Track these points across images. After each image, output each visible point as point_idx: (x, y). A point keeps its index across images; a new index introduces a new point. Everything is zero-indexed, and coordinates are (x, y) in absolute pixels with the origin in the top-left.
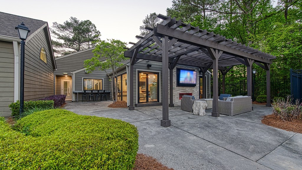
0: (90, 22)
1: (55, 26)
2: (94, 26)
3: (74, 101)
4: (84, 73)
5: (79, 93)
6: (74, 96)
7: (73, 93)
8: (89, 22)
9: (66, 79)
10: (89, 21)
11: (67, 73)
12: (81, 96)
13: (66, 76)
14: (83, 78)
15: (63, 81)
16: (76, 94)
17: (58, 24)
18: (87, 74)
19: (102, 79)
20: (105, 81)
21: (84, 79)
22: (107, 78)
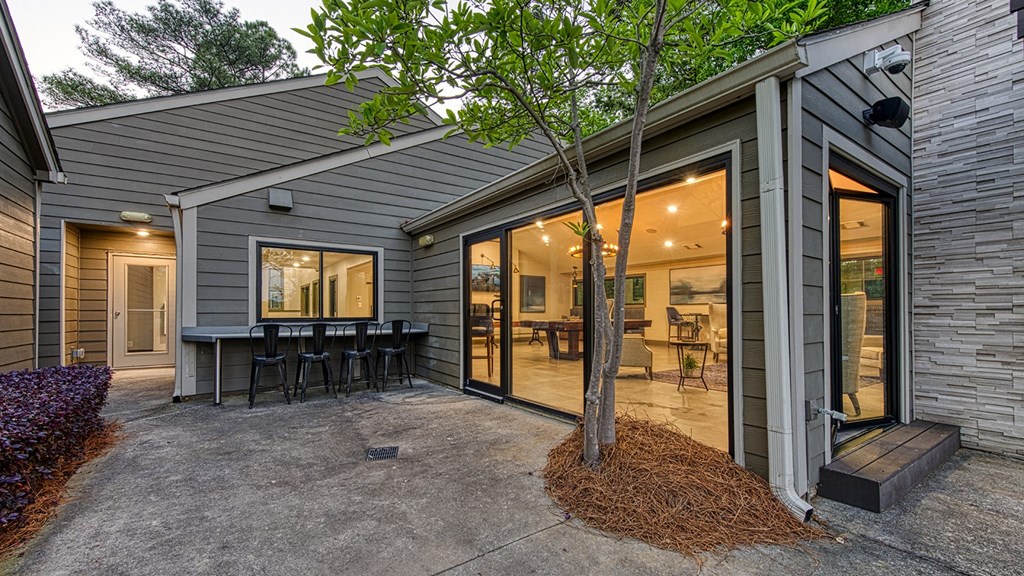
0: (270, 28)
1: (106, 20)
2: (289, 48)
3: (189, 398)
4: (262, 206)
5: (224, 341)
6: (189, 359)
7: (186, 340)
8: (266, 32)
9: (144, 250)
10: (263, 24)
11: (144, 216)
12: (241, 357)
13: (143, 233)
14: (252, 241)
15: (119, 262)
16: (203, 346)
17: (121, 15)
18: (284, 219)
19: (375, 254)
20: (393, 265)
21: (260, 245)
22: (403, 246)
